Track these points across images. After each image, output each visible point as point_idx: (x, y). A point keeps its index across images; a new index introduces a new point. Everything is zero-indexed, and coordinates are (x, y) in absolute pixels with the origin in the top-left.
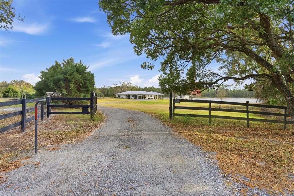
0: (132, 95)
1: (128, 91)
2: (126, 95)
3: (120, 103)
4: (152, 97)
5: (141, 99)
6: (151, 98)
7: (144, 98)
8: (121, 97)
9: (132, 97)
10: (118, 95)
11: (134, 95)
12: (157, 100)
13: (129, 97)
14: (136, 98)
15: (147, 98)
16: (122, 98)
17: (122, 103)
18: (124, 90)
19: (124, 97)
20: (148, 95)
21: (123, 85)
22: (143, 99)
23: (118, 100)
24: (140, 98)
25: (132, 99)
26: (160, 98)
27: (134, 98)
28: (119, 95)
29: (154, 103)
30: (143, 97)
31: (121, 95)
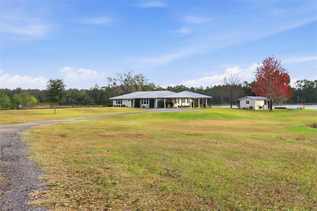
0: (145, 99)
1: (136, 91)
2: (132, 100)
3: (114, 117)
4: (186, 104)
5: (163, 107)
6: (183, 104)
7: (169, 106)
8: (123, 104)
9: (145, 103)
10: (117, 100)
11: (148, 99)
12: (200, 110)
13: (137, 103)
14: (152, 106)
15: (176, 105)
16: (124, 106)
17: (120, 117)
18: (129, 90)
19: (129, 104)
20: (179, 99)
21: (126, 80)
22: (167, 107)
23: (114, 111)
24: (161, 105)
25: (144, 107)
26: (204, 105)
27: (149, 104)
28: (119, 100)
29: (195, 117)
30: (167, 104)
31: (122, 100)
